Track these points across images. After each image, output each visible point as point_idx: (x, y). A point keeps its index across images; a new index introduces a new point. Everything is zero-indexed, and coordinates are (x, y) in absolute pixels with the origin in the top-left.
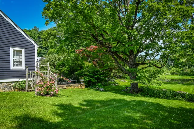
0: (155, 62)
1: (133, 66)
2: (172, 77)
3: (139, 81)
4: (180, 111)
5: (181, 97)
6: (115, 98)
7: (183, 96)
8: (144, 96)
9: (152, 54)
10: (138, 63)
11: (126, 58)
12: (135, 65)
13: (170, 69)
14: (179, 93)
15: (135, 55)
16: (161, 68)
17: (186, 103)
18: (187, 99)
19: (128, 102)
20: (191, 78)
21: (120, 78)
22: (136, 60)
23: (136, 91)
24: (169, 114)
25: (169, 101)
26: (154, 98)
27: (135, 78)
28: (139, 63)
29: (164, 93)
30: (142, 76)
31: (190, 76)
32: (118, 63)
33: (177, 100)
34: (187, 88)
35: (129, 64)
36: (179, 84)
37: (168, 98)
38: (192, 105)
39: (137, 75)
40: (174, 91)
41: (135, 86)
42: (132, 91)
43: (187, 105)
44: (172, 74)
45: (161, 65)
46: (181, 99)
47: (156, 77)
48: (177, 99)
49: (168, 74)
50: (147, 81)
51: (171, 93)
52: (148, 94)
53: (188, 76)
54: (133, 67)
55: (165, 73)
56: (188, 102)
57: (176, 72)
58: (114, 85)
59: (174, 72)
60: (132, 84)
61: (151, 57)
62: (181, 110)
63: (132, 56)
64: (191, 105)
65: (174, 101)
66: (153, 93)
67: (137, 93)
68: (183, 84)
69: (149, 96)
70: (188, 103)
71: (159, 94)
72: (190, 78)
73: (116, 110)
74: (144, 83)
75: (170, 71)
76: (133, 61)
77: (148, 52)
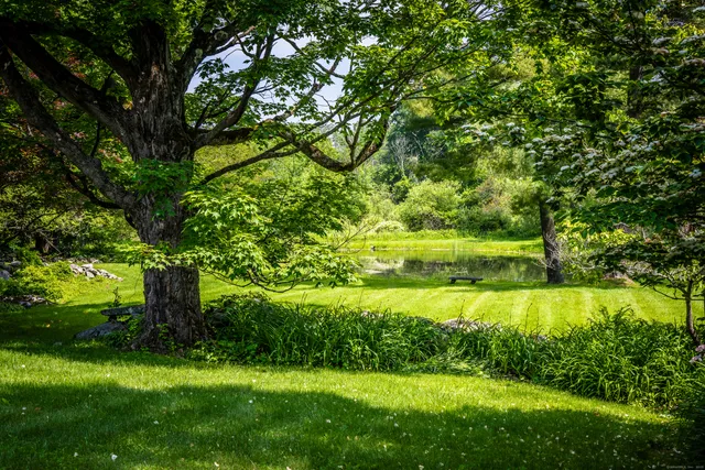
0: (312, 122)
1: (163, 148)
2: (411, 242)
3: (203, 252)
4: (462, 425)
5: (466, 353)
6: (27, 378)
7: (474, 346)
8: (241, 359)
9: (295, 70)
10: (197, 131)
11: (109, 82)
12: (177, 137)
13: (401, 197)
14: (455, 330)
15: (177, 64)
16: (350, 167)
17: (493, 384)
18: (498, 364)
19: (126, 400)
20: (521, 253)
21: (66, 255)
22: (183, 107)
23: (184, 332)
24: (399, 446)
25: (399, 379)
26: (308, 370)
27: (176, 229)
28: (203, 126)
29: (365, 337)
30: (223, 217)
31: (513, 235)
32: (46, 121)
33: (440, 377)
34: (493, 306)
35: (129, 131)
36: (453, 282)
37: (389, 364)
38: (525, 394)
39: (188, 211)
40: (427, 323)
41: (178, 295)
42: (155, 332)
43: (498, 397)
44: (414, 223)
45: (352, 147)
46: (463, 365)
47: (320, 232)
48: (444, 370)
49: (390, 223)
50: (258, 254)
51: (408, 329)
52: (268, 350)
53: (501, 237)
54: (164, 157)
55: (371, 217)
56: (504, 382)
57: (436, 214)
58: (16, 301)
59: (426, 209)
60: (156, 282)
61: (286, 87)
62: (464, 424)
63: (154, 70)
64: (518, 394)
65: (427, 382)
66: (301, 337)
67: (189, 343)
68: (473, 282)
69: (275, 356)
70: (500, 386)
71: (340, 345)
72: (508, 253)
73: (39, 448)
74: (241, 273)
75: (403, 207)
76: (159, 110)
77: (269, 48)
